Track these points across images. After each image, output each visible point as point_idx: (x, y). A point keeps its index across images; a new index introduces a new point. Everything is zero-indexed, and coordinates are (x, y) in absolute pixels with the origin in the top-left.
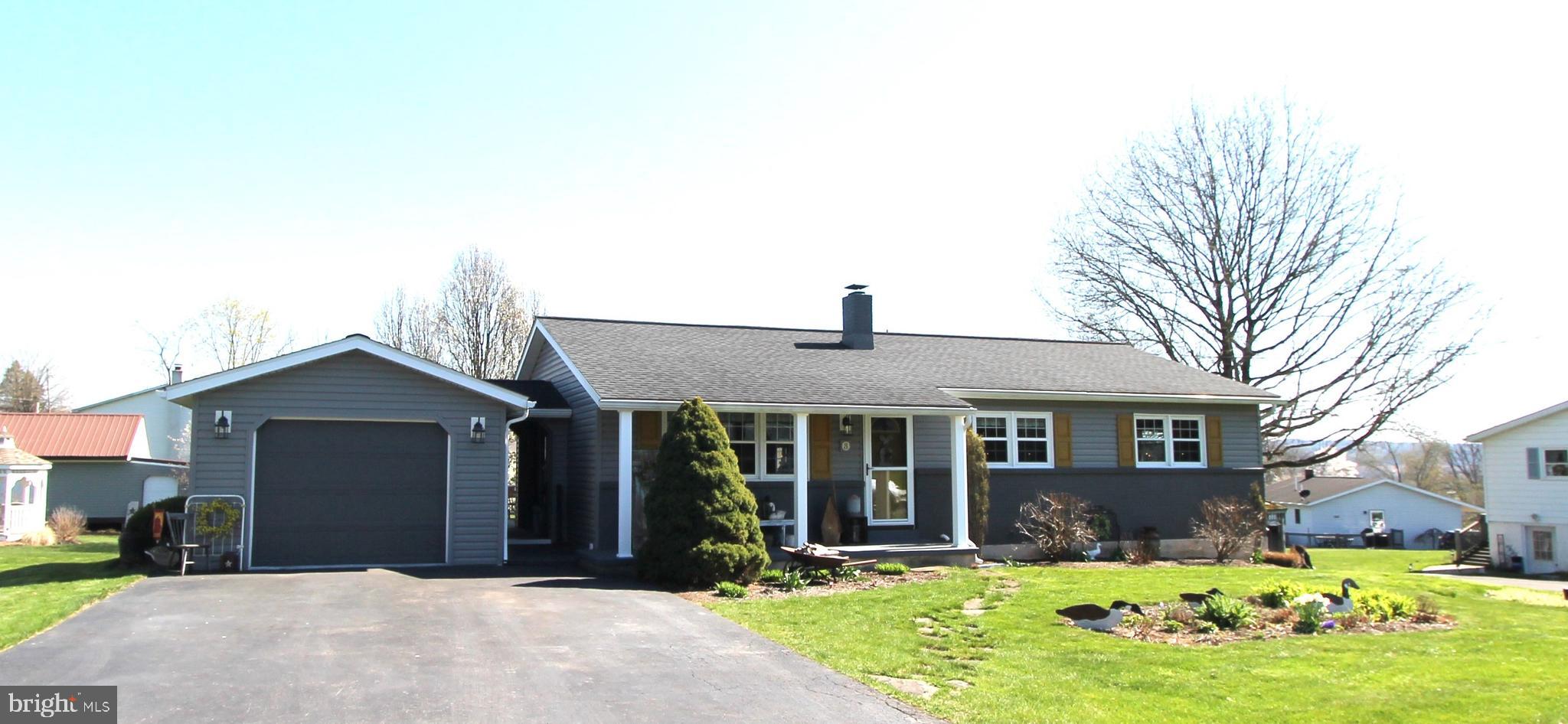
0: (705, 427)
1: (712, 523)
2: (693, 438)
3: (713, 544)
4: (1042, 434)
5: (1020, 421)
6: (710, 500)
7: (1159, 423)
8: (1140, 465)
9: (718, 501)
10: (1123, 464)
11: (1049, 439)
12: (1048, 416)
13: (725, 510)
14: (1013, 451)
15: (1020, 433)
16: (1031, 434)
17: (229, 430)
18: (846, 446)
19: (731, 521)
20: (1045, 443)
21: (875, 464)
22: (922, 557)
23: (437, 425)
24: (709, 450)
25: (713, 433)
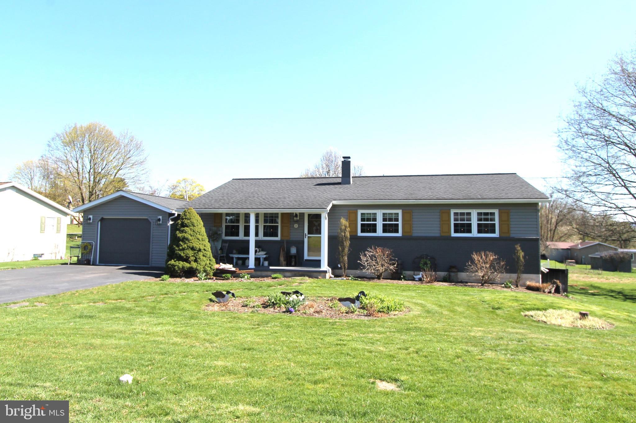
0: (186, 219)
1: (176, 254)
2: (180, 222)
3: (175, 261)
4: (397, 220)
5: (384, 214)
6: (178, 246)
7: (469, 214)
8: (454, 235)
9: (182, 246)
10: (443, 234)
11: (400, 223)
12: (400, 212)
13: (183, 249)
14: (380, 228)
15: (384, 220)
16: (390, 220)
17: (91, 221)
18: (296, 226)
19: (184, 253)
20: (398, 224)
21: (309, 233)
22: (300, 273)
23: (147, 219)
24: (184, 227)
25: (188, 221)
